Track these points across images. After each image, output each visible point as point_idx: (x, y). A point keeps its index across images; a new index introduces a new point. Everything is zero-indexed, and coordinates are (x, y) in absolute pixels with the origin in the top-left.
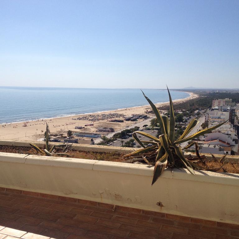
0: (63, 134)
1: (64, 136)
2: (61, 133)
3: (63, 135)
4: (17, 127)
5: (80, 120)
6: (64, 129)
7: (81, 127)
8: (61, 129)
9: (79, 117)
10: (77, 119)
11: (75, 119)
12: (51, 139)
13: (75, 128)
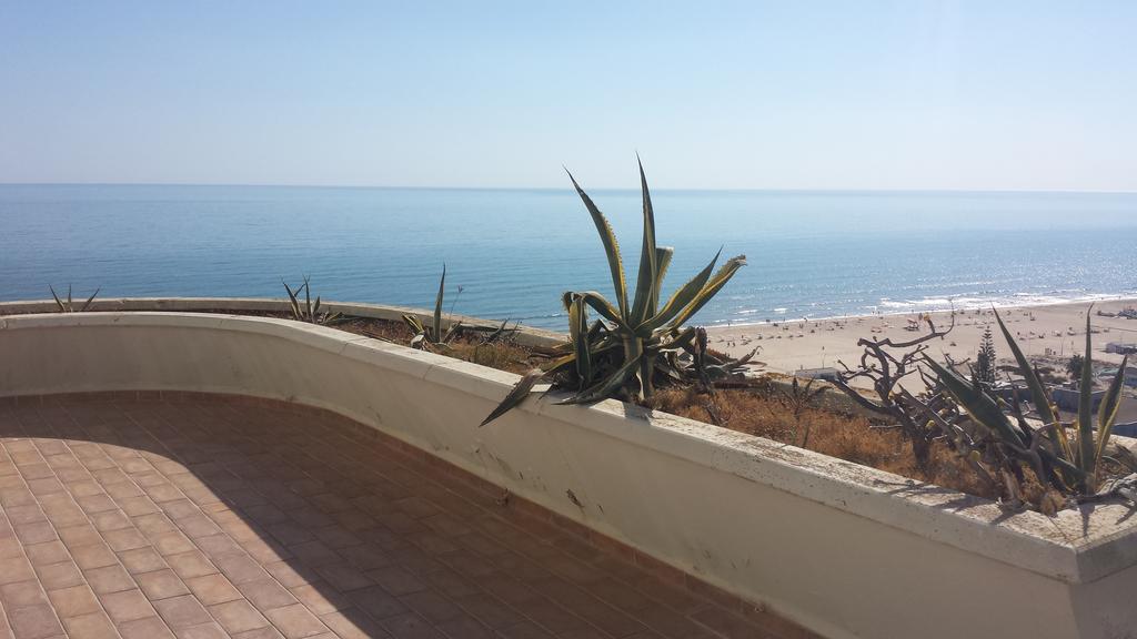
0: (1053, 366)
1: (1056, 375)
2: (1046, 365)
3: (1052, 373)
4: (883, 329)
5: (1130, 317)
6: (1058, 351)
7: (1134, 345)
8: (1047, 350)
9: (1127, 306)
10: (1121, 315)
11: (1112, 316)
12: (997, 383)
13: (1107, 351)
